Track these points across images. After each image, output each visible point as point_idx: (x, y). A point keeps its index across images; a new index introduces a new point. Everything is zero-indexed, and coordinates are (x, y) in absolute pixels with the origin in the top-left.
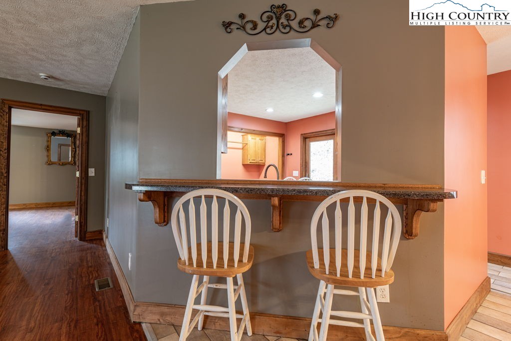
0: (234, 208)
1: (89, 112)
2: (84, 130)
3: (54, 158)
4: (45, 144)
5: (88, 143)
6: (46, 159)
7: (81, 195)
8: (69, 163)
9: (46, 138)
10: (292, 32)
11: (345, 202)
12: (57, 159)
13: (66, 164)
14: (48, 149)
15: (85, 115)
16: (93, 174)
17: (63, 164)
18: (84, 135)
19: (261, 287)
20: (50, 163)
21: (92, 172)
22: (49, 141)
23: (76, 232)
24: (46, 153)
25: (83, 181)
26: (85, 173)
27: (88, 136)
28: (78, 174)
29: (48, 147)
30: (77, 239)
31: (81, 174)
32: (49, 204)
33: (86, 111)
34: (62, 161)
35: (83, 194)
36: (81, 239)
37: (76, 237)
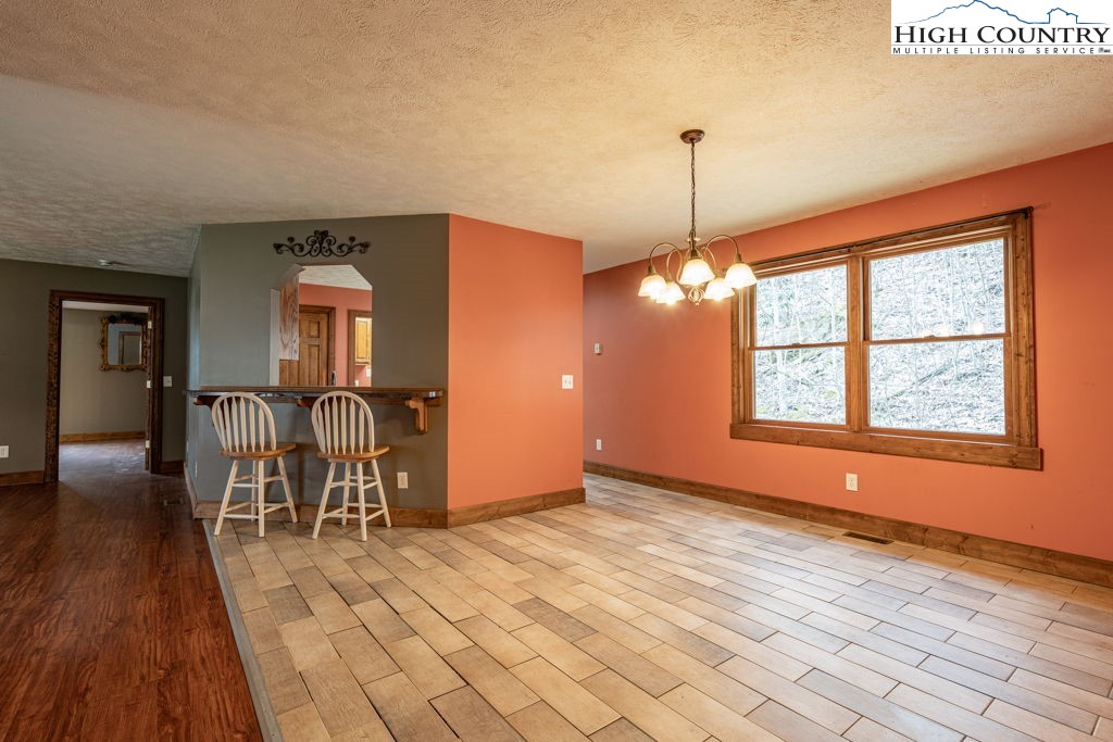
0: (257, 407)
1: (164, 300)
2: (157, 324)
3: (113, 360)
4: (99, 336)
5: (162, 342)
6: (100, 361)
7: (153, 413)
8: (138, 368)
9: (99, 327)
10: (332, 256)
11: (331, 399)
12: (117, 359)
13: (132, 370)
14: (103, 344)
15: (158, 305)
16: (170, 385)
17: (129, 370)
18: (158, 331)
19: (307, 482)
20: (106, 368)
21: (168, 381)
22: (105, 332)
23: (147, 463)
24: (100, 351)
25: (156, 394)
26: (158, 382)
27: (162, 332)
28: (149, 384)
29: (103, 341)
30: (148, 472)
31: (153, 384)
32: (104, 435)
33: (160, 299)
34: (127, 364)
35: (155, 412)
36: (153, 472)
37: (147, 469)
